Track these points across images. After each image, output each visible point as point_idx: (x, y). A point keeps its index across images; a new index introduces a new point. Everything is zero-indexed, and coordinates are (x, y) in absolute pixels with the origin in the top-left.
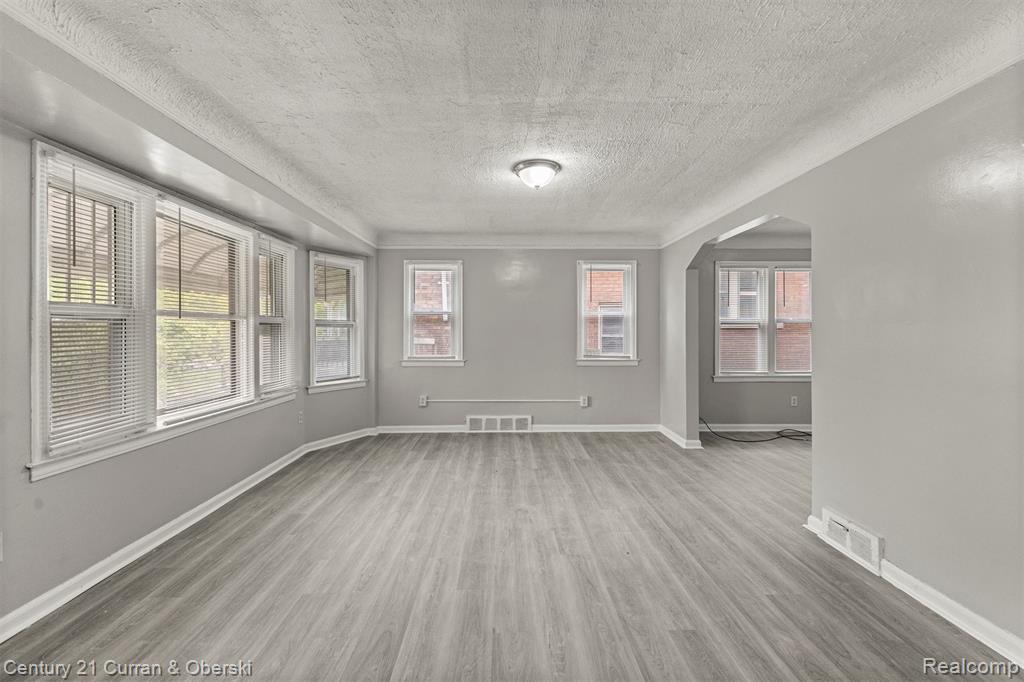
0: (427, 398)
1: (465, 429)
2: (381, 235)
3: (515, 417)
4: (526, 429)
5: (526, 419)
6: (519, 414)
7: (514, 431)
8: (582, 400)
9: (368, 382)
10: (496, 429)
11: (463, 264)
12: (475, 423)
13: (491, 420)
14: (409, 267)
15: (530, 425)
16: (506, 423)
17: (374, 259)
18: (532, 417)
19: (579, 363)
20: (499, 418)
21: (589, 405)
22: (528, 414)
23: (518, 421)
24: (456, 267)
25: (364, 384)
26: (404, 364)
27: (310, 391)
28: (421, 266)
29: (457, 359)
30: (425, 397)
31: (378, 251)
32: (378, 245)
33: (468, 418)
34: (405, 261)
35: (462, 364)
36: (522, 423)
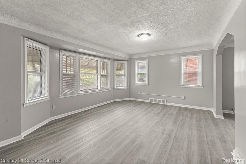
0: (140, 93)
1: (149, 101)
2: (130, 55)
3: (161, 100)
4: (165, 103)
5: (165, 101)
6: (163, 99)
7: (161, 103)
8: (182, 97)
9: (128, 88)
10: (156, 102)
11: (148, 60)
12: (151, 100)
13: (155, 100)
14: (137, 62)
15: (166, 103)
16: (159, 101)
17: (129, 61)
18: (167, 100)
19: (181, 86)
20: (157, 99)
21: (184, 99)
22: (165, 99)
23: (162, 101)
24: (147, 61)
25: (127, 88)
26: (135, 84)
27: (114, 89)
28: (139, 62)
29: (147, 84)
30: (139, 92)
31: (130, 59)
32: (130, 58)
33: (150, 99)
34: (136, 61)
35: (148, 85)
36: (163, 102)
